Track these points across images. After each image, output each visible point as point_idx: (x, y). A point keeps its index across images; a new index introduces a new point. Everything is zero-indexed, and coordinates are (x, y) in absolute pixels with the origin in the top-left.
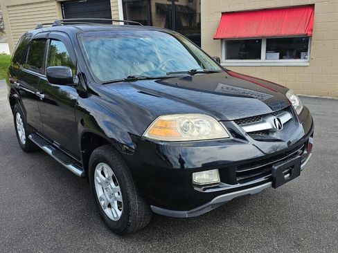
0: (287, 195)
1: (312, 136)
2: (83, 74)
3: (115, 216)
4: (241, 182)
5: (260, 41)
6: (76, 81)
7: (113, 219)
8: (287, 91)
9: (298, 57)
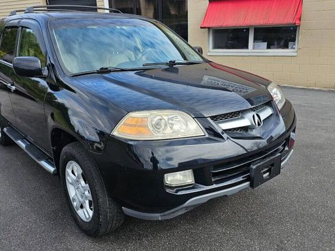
0: (271, 192)
1: (294, 131)
2: (53, 65)
3: (88, 217)
4: (217, 182)
5: (248, 30)
6: (45, 73)
7: (85, 219)
8: (269, 84)
9: (286, 46)
